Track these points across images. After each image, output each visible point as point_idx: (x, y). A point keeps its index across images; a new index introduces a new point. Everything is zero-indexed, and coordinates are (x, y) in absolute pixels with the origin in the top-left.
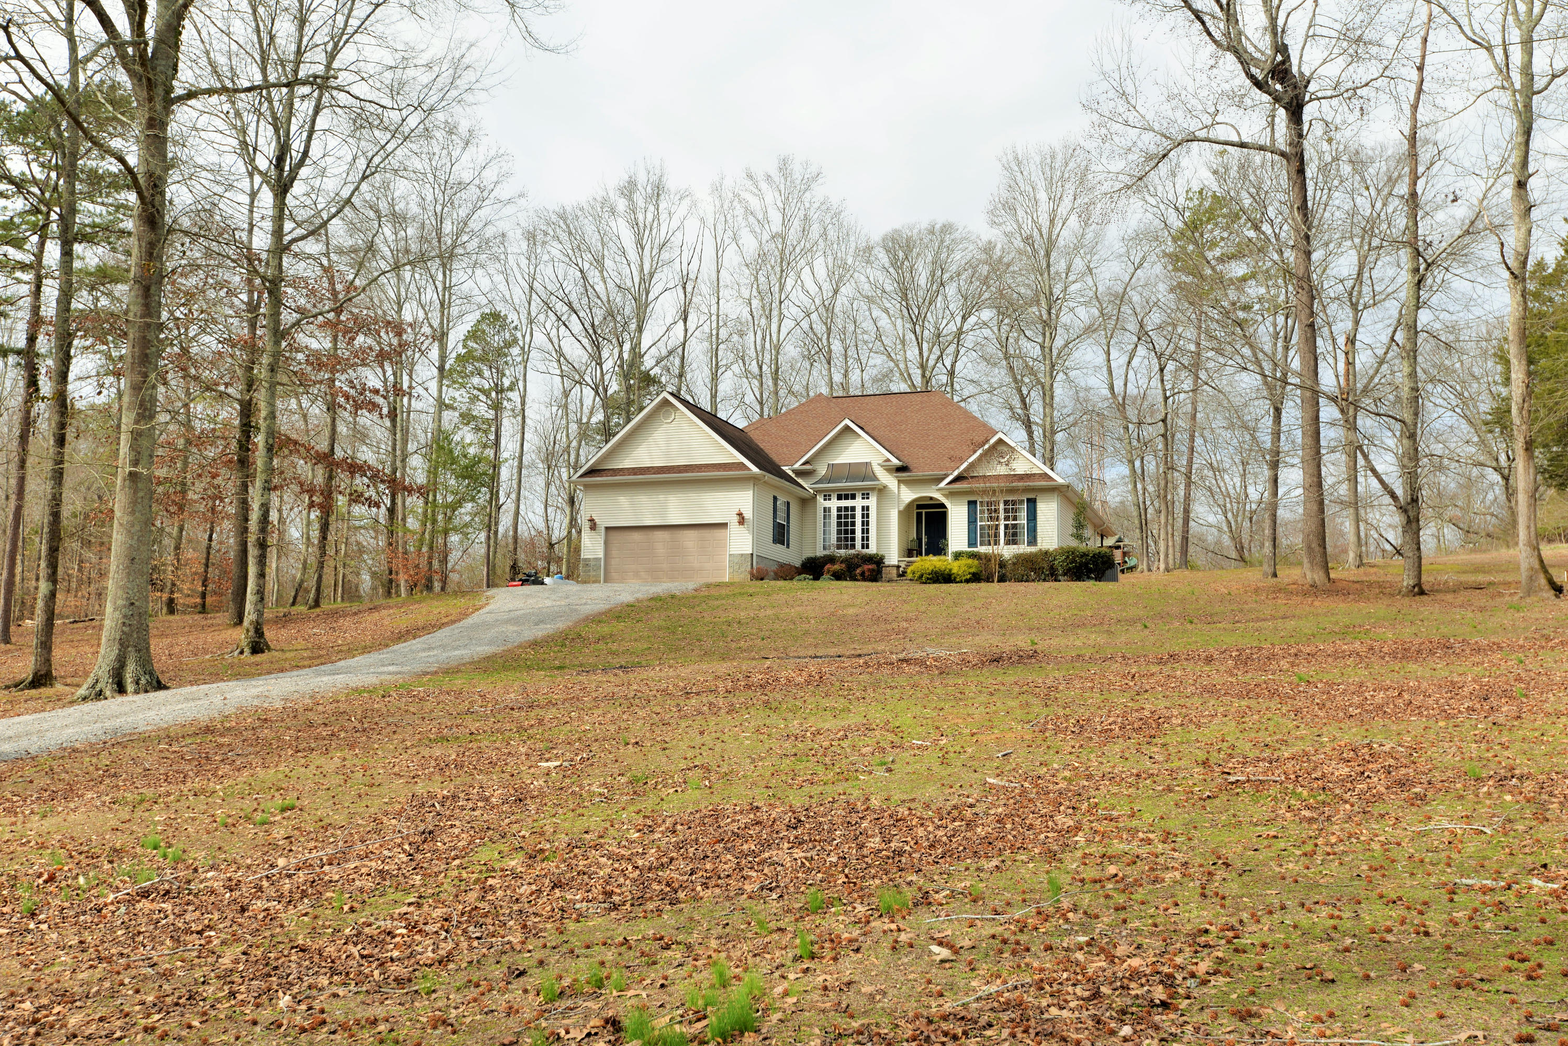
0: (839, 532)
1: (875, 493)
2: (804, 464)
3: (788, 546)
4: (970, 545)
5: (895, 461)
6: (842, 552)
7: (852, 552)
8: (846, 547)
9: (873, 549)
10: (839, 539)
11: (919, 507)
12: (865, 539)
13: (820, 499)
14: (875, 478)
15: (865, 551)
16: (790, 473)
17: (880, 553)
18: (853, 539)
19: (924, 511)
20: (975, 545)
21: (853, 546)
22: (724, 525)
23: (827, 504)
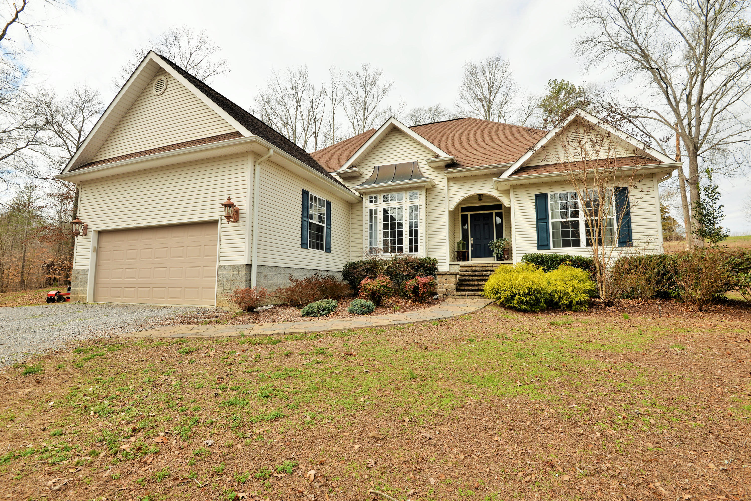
0: (385, 234)
1: (424, 192)
2: (350, 167)
3: (328, 250)
4: (540, 247)
5: (444, 155)
6: (388, 257)
7: (399, 256)
8: (393, 250)
9: (421, 254)
10: (385, 242)
11: (464, 209)
12: (414, 241)
13: (366, 201)
14: (422, 176)
15: (414, 255)
16: (337, 178)
17: (432, 257)
18: (401, 242)
19: (469, 213)
20: (547, 247)
21: (401, 250)
22: (214, 223)
23: (373, 206)
